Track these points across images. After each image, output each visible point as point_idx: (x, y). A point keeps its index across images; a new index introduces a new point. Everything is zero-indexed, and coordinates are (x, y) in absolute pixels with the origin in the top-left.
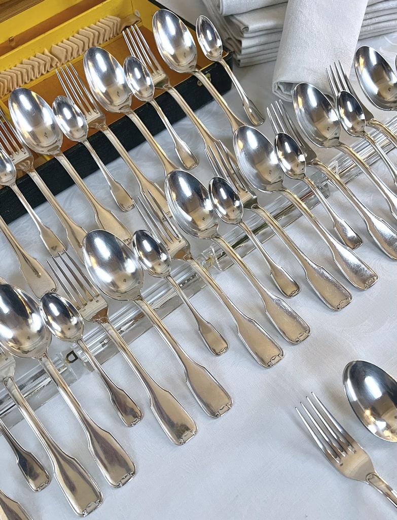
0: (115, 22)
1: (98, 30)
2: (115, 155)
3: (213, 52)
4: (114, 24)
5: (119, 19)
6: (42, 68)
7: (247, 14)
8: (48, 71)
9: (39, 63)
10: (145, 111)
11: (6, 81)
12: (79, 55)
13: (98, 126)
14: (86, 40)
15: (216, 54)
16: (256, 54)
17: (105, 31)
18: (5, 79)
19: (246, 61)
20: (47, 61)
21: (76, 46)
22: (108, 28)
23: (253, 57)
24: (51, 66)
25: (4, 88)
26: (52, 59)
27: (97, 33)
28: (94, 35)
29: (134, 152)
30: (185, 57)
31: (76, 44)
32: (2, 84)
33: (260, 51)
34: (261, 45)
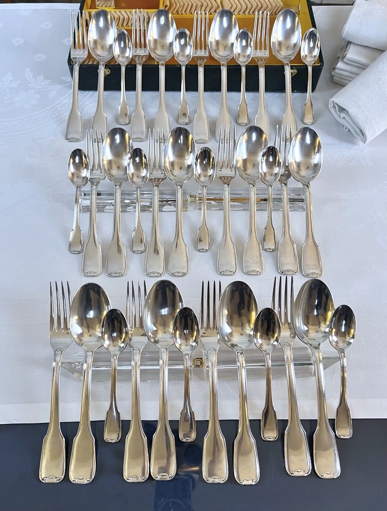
0: (278, 5)
1: (263, 4)
2: (195, 89)
3: (308, 57)
4: (276, 5)
5: (282, 4)
6: (208, 9)
7: (360, 47)
8: (211, 14)
9: (208, 5)
10: (234, 70)
11: (179, 4)
12: (239, 14)
13: (199, 62)
14: (249, 6)
15: (308, 59)
16: (347, 78)
17: (267, 7)
18: (179, 2)
19: (337, 79)
20: (214, 6)
21: (240, 7)
22: (270, 6)
23: (343, 79)
24: (215, 11)
25: (175, 9)
26: (218, 7)
27: (260, 6)
28: (257, 5)
29: (209, 94)
30: (287, 49)
31: (241, 5)
32: (175, 5)
33: (348, 77)
34: (351, 73)
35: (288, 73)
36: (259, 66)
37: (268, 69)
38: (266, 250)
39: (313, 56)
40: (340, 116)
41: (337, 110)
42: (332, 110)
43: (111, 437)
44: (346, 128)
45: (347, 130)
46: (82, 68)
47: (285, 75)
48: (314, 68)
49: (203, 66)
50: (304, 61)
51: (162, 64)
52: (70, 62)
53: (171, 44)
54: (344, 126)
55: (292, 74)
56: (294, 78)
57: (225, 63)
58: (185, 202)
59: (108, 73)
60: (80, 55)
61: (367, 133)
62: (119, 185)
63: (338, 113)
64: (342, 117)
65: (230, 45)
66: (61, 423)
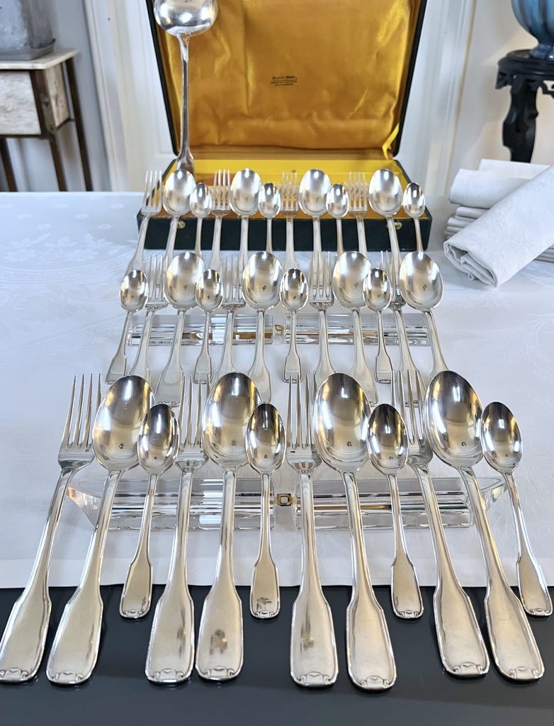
2: (283, 248)
3: (412, 209)
10: (328, 224)
13: (287, 218)
15: (413, 211)
30: (388, 203)
35: (392, 226)
36: (357, 220)
37: (368, 223)
38: (380, 382)
39: (419, 207)
40: (460, 263)
41: (455, 256)
42: (450, 257)
43: (132, 607)
44: (471, 277)
45: (473, 278)
46: (152, 222)
47: (388, 229)
48: (421, 222)
49: (292, 221)
50: (409, 214)
51: (245, 218)
52: (140, 217)
53: (257, 195)
54: (467, 274)
55: (396, 226)
56: (399, 232)
57: (318, 217)
58: (268, 336)
59: (182, 227)
60: (153, 210)
61: (497, 272)
62: (184, 311)
63: (457, 260)
64: (462, 261)
65: (323, 197)
66: (50, 588)
